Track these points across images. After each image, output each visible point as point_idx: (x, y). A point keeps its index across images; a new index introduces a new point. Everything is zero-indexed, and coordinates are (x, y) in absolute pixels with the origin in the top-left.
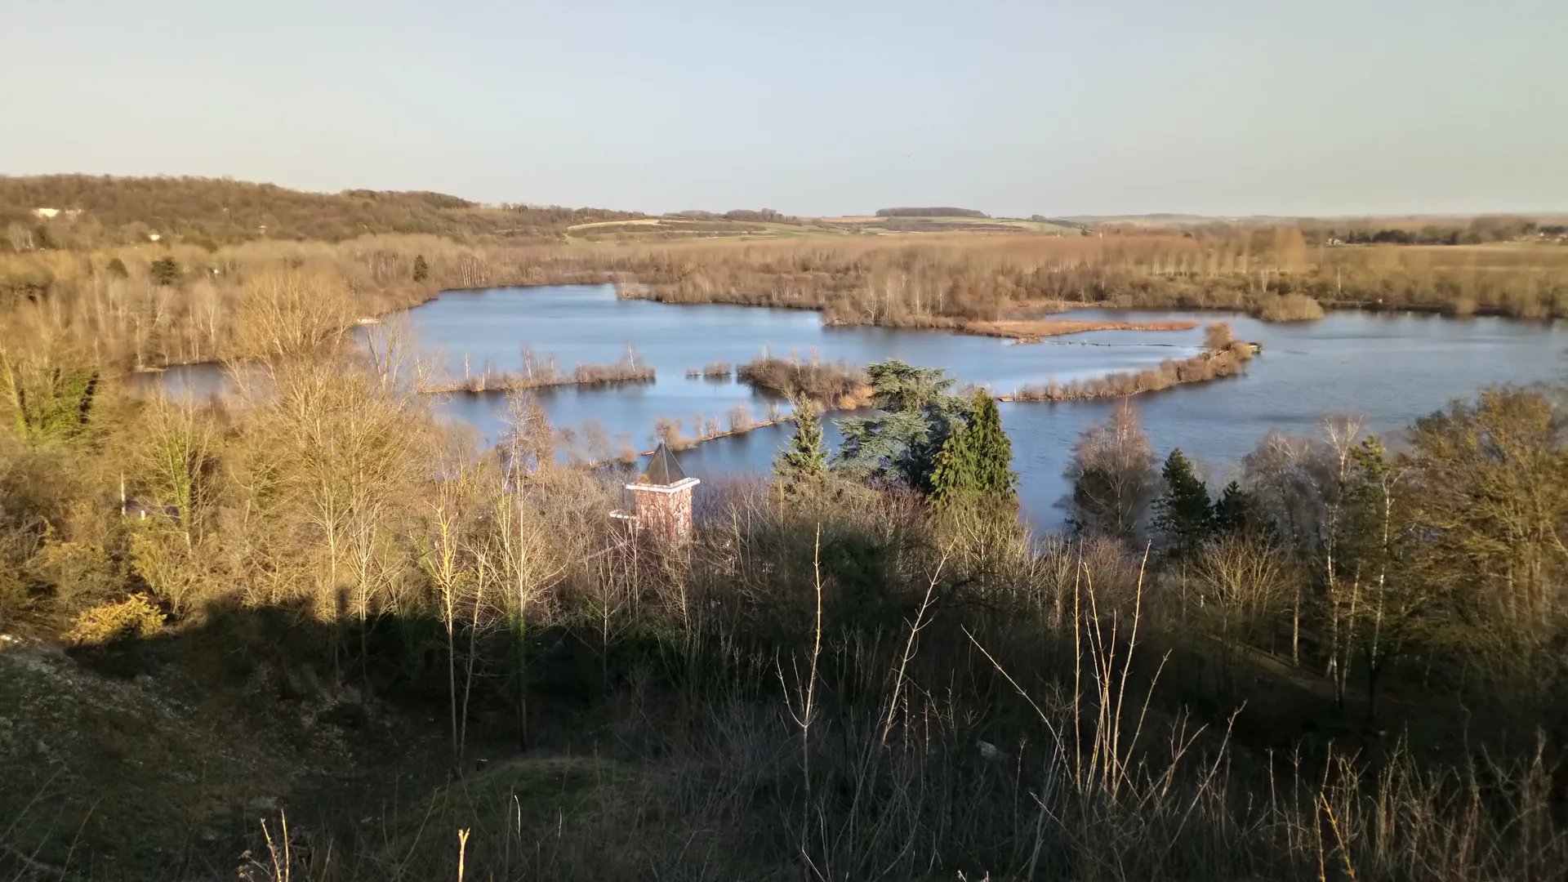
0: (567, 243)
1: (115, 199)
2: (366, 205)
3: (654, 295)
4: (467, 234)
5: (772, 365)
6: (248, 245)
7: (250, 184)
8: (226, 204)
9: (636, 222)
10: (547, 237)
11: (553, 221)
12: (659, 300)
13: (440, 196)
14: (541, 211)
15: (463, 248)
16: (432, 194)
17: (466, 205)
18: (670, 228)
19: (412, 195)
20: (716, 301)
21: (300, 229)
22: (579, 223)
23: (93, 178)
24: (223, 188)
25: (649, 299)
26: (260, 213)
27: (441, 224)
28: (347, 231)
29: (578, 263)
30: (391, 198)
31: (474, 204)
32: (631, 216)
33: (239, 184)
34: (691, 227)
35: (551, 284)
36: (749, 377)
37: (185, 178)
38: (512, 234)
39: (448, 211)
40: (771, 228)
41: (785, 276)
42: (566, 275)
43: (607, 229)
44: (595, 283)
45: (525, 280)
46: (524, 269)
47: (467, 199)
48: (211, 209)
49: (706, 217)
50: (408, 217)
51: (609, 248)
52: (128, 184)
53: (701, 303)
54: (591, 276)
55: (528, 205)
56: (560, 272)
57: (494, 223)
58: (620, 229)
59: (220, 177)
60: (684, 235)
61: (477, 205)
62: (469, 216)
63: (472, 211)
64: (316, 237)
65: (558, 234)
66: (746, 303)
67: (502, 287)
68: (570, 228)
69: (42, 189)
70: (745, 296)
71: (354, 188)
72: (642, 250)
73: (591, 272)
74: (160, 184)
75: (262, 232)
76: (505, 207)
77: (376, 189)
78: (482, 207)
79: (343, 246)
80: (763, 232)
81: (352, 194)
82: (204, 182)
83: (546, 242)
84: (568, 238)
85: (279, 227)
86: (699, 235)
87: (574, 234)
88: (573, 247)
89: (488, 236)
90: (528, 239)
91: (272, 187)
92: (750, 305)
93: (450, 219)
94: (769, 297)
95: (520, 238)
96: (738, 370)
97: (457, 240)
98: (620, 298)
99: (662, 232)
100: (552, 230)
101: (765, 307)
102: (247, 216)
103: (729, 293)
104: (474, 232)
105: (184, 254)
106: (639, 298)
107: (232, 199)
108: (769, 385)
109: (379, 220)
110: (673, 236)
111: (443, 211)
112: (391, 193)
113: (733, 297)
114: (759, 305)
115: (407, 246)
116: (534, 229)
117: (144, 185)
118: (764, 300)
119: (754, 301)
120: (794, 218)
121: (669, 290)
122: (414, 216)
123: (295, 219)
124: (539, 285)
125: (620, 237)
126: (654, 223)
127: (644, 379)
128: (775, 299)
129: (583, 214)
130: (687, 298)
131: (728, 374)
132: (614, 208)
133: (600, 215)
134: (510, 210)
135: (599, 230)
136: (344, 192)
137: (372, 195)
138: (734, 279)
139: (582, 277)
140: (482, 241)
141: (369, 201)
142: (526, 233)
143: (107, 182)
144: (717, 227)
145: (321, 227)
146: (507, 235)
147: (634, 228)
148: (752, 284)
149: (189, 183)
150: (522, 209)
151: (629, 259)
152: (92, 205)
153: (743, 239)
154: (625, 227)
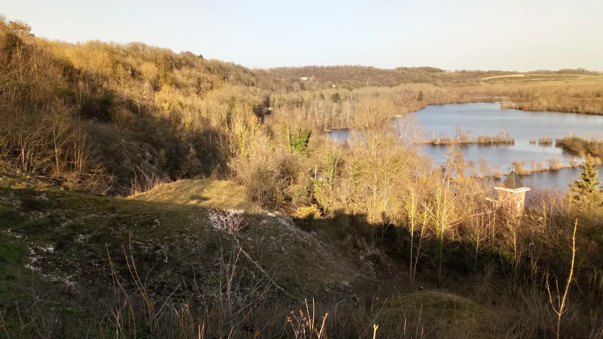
0: (481, 85)
1: (324, 73)
2: (403, 73)
3: (518, 107)
4: (440, 83)
5: (575, 140)
6: (362, 88)
7: (365, 67)
8: (356, 74)
9: (513, 76)
10: (473, 83)
11: (476, 76)
12: (520, 109)
13: (431, 68)
14: (471, 72)
15: (437, 88)
16: (428, 67)
17: (441, 71)
18: (530, 78)
19: (421, 68)
20: (549, 110)
21: (380, 82)
22: (487, 77)
23: (318, 67)
24: (356, 68)
25: (516, 108)
26: (367, 77)
27: (430, 79)
28: (396, 82)
29: (485, 93)
30: (414, 70)
31: (444, 71)
32: (512, 73)
33: (361, 67)
34: (540, 77)
35: (472, 102)
36: (561, 144)
37: (345, 66)
38: (458, 82)
39: (434, 74)
40: (582, 77)
41: (587, 99)
42: (479, 98)
43: (500, 79)
44: (491, 101)
45: (461, 100)
46: (461, 96)
47: (441, 69)
48: (352, 76)
49: (548, 72)
50: (418, 77)
51: (500, 87)
52: (328, 68)
53: (541, 111)
54: (490, 99)
55: (466, 70)
56: (477, 97)
57: (451, 78)
58: (506, 79)
59: (356, 65)
60: (536, 81)
61: (445, 71)
62: (442, 75)
63: (443, 73)
64: (384, 85)
65: (477, 81)
66: (564, 111)
67: (451, 103)
68: (483, 79)
69: (303, 71)
70: (564, 108)
71: (400, 67)
72: (515, 87)
73: (490, 97)
74: (337, 68)
75: (367, 84)
76: (457, 72)
77: (408, 67)
78: (447, 71)
79: (394, 88)
80: (578, 79)
81: (399, 69)
82: (351, 66)
83: (472, 85)
84: (482, 83)
85: (373, 82)
86: (544, 81)
87: (485, 81)
88: (484, 87)
89: (448, 83)
90: (465, 84)
91: (372, 67)
92: (567, 112)
93: (434, 77)
94: (577, 108)
95: (461, 84)
96: (556, 141)
97: (436, 85)
98: (502, 108)
99: (526, 80)
100: (475, 80)
101: (574, 113)
102: (362, 78)
103: (556, 106)
104: (443, 82)
105: (342, 92)
106: (511, 108)
107: (359, 73)
108: (573, 149)
109: (407, 78)
110: (530, 81)
111: (432, 74)
112: (413, 68)
113: (558, 108)
114: (571, 112)
115: (416, 88)
116: (467, 80)
117: (333, 69)
118: (574, 110)
119: (569, 110)
120: (595, 72)
121: (526, 105)
122: (420, 76)
123: (379, 79)
124: (467, 102)
125: (505, 82)
126: (522, 76)
127: (509, 142)
128: (580, 110)
129: (490, 73)
130: (534, 108)
131: (551, 143)
132: (504, 70)
133: (497, 73)
134: (458, 72)
135: (496, 79)
136: (396, 69)
137: (406, 69)
138: (559, 100)
139: (486, 99)
140: (446, 85)
141: (405, 71)
142: (464, 81)
143: (322, 68)
144: (553, 77)
145: (387, 81)
146: (456, 83)
147: (512, 78)
148: (568, 103)
149: (346, 67)
150: (464, 72)
151: (508, 91)
152: (317, 76)
153: (566, 82)
154: (508, 78)
